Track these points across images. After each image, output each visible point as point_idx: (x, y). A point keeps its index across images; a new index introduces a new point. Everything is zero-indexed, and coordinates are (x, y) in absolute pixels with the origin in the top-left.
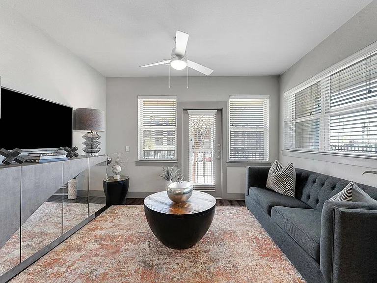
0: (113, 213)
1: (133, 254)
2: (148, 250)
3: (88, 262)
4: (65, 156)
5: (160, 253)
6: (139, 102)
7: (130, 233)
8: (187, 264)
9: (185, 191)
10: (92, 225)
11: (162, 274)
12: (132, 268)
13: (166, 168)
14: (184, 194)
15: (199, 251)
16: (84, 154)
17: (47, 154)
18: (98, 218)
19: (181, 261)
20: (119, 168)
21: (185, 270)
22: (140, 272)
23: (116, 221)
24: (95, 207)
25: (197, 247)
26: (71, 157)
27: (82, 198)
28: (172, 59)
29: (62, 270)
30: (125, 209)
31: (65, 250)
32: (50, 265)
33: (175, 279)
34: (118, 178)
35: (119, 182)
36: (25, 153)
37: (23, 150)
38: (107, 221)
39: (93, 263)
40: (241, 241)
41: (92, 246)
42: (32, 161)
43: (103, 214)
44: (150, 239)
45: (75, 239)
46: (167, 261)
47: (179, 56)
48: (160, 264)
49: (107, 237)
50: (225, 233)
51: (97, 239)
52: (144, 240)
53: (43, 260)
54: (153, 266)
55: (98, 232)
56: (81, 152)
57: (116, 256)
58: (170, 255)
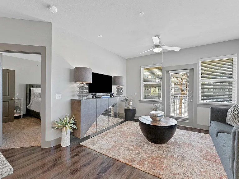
0: (128, 124)
1: (133, 140)
2: (140, 140)
3: (116, 138)
4: (109, 96)
5: (145, 143)
6: (141, 70)
7: (133, 132)
8: (156, 149)
9: (158, 115)
10: (119, 126)
11: (143, 149)
12: (132, 144)
13: (155, 105)
14: (158, 116)
15: (165, 147)
16: (117, 96)
17: (104, 95)
18: (122, 124)
19: (154, 148)
20: (131, 103)
21: (155, 151)
22: (134, 146)
23: (129, 127)
24: (121, 120)
25: (164, 145)
26: (111, 96)
27: (116, 116)
28: (154, 48)
29: (108, 138)
30: (133, 123)
31: (109, 132)
32: (104, 135)
33: (149, 153)
34: (131, 108)
35: (131, 110)
36: (98, 94)
37: (97, 93)
38: (125, 126)
39: (118, 139)
40: (194, 149)
41: (118, 134)
42: (100, 97)
43: (124, 123)
44: (142, 137)
45: (112, 130)
46: (147, 146)
47: (157, 46)
48: (143, 146)
49: (124, 132)
50: (185, 143)
51: (120, 132)
52: (139, 137)
53: (102, 133)
54: (140, 146)
55: (121, 129)
56: (115, 95)
57: (126, 139)
58: (149, 144)
